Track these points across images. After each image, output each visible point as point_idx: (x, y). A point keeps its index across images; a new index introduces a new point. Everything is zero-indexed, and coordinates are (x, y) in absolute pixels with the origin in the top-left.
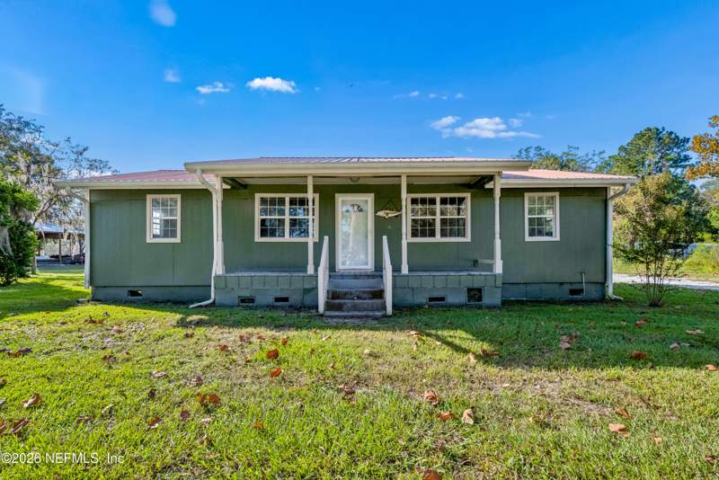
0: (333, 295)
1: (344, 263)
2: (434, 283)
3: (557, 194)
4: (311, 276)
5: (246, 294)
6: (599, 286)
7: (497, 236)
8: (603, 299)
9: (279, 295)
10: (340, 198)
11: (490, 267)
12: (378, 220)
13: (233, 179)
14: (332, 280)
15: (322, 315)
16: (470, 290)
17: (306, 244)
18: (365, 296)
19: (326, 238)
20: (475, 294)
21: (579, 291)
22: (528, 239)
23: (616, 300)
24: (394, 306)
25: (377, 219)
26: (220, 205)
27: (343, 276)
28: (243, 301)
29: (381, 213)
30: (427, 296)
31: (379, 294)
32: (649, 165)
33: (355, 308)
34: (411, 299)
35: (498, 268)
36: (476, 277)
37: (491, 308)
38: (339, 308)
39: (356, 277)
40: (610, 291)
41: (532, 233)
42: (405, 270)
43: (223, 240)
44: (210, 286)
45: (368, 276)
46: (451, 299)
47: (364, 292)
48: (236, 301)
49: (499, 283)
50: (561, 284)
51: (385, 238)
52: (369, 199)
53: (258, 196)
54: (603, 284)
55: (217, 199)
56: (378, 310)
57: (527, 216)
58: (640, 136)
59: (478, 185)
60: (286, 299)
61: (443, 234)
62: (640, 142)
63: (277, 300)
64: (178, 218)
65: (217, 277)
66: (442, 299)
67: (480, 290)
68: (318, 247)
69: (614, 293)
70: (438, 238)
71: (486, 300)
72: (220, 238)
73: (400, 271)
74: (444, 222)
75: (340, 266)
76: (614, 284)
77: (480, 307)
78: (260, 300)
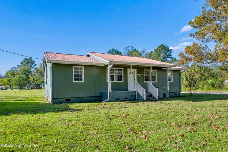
1: (130, 89)
5: (117, 97)
6: (179, 93)
8: (180, 96)
10: (129, 70)
11: (166, 89)
15: (145, 100)
16: (163, 94)
21: (176, 94)
25: (137, 76)
28: (116, 99)
32: (162, 56)
46: (160, 97)
50: (173, 93)
52: (135, 70)
60: (127, 98)
62: (160, 49)
63: (125, 98)
64: (83, 74)
65: (109, 93)
77: (165, 98)
78: (121, 99)
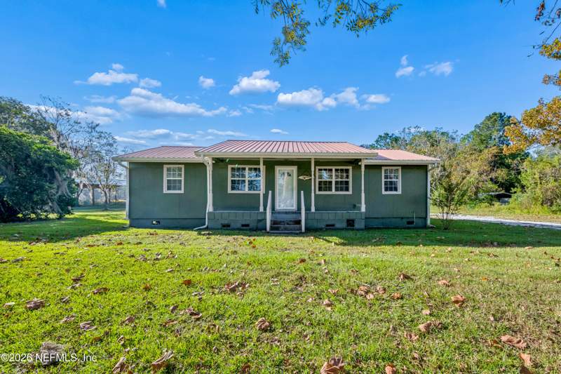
0: (274, 223)
1: (279, 206)
2: (329, 217)
3: (400, 168)
4: (261, 213)
5: (226, 222)
6: (423, 220)
7: (363, 191)
8: (425, 227)
9: (244, 223)
10: (278, 169)
11: (359, 209)
12: (299, 181)
13: (218, 159)
14: (274, 215)
15: (268, 233)
16: (348, 221)
17: (259, 194)
18: (291, 223)
19: (270, 192)
20: (350, 223)
21: (412, 223)
22: (384, 192)
23: (432, 227)
24: (306, 229)
26: (211, 172)
27: (279, 213)
28: (223, 226)
29: (301, 178)
30: (325, 223)
31: (299, 222)
32: (495, 139)
33: (286, 229)
34: (315, 225)
35: (363, 209)
36: (352, 214)
37: (358, 230)
38: (277, 229)
39: (286, 213)
40: (429, 222)
41: (386, 190)
42: (313, 209)
43: (213, 192)
44: (205, 219)
45: (293, 213)
46: (338, 225)
47: (291, 221)
48: (220, 227)
49: (363, 217)
50: (402, 218)
51: (302, 192)
52: (294, 169)
53: (230, 167)
54: (425, 218)
55: (209, 170)
56: (298, 230)
57: (383, 180)
58: (489, 118)
59: (355, 163)
60: (248, 225)
61: (337, 189)
62: (489, 123)
63: (243, 225)
64: (183, 179)
65: (209, 213)
66: (333, 225)
67: (353, 221)
68: (266, 196)
69: (431, 224)
70: (333, 192)
71: (357, 226)
72: (211, 191)
73: (310, 210)
74: (337, 182)
75: (277, 208)
76: (431, 219)
77: (353, 230)
78: (233, 225)
